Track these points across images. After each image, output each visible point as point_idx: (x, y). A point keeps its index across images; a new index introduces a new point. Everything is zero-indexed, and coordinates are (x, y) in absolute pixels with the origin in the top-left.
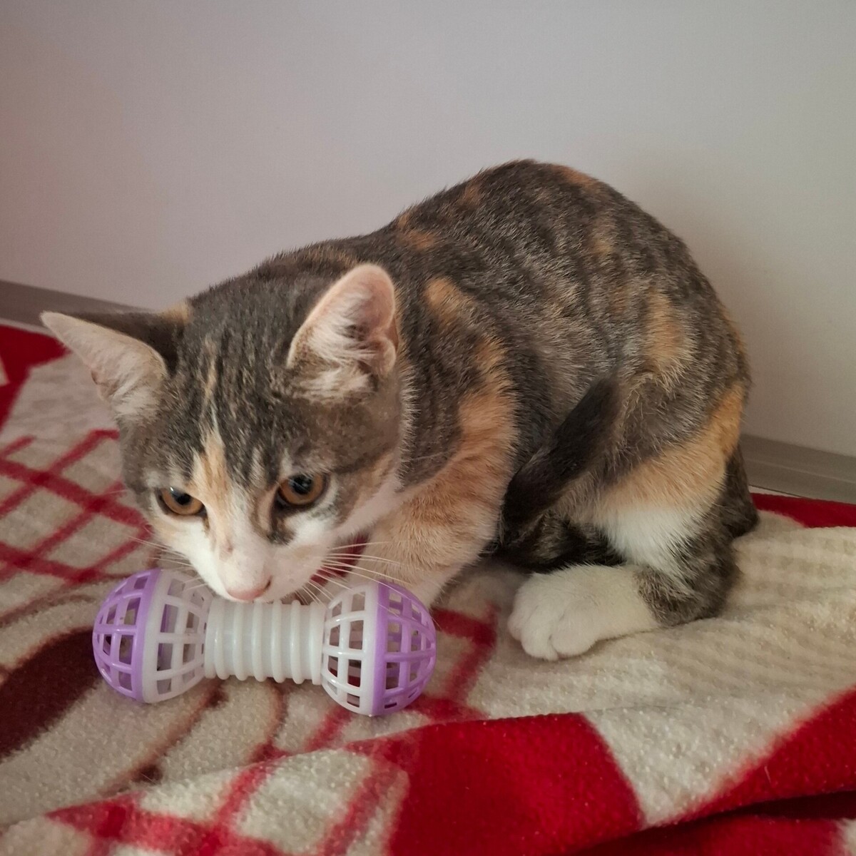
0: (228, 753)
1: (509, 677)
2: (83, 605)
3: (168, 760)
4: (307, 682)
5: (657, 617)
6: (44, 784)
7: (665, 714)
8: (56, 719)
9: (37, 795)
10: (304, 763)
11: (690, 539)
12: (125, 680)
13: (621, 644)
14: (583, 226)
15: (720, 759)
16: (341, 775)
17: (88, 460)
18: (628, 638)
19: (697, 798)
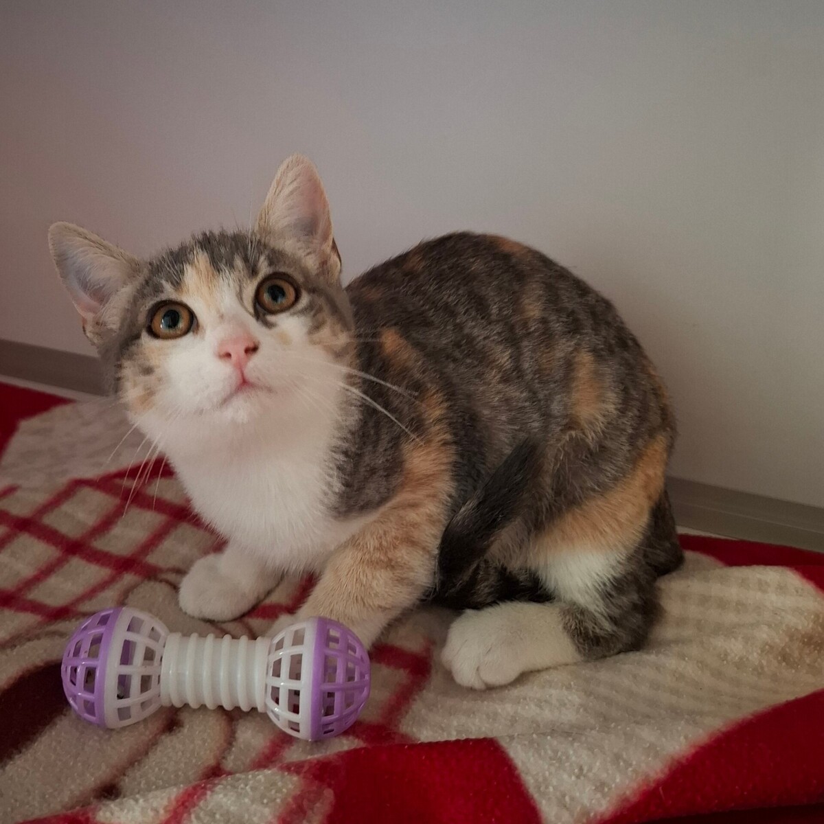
0: (180, 773)
1: (439, 706)
2: (57, 640)
3: (127, 779)
4: (254, 709)
5: (580, 651)
6: (16, 801)
7: (570, 739)
8: (29, 743)
9: (9, 809)
10: (240, 781)
11: (614, 578)
12: (90, 707)
13: (545, 676)
14: (513, 293)
15: (618, 780)
16: (273, 792)
17: (67, 507)
18: (551, 670)
19: (595, 815)
